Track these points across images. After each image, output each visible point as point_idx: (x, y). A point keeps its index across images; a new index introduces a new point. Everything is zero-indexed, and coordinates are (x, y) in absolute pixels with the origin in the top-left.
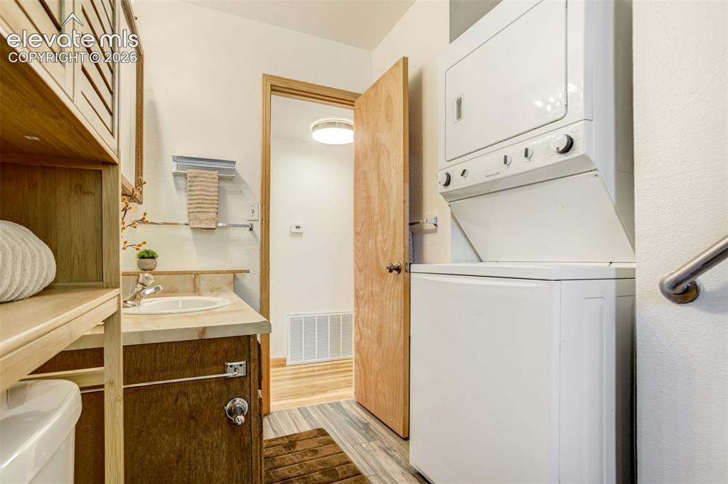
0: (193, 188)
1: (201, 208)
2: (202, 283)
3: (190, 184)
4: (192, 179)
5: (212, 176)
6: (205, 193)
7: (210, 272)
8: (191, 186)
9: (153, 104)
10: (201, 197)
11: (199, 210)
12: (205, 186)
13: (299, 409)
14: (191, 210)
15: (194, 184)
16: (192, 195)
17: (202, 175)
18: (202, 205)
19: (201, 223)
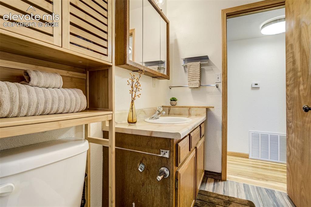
0: (189, 71)
1: (192, 79)
2: (192, 112)
3: (189, 69)
4: (189, 67)
5: (198, 64)
6: (194, 72)
7: (196, 107)
8: (189, 70)
9: (176, 41)
10: (193, 74)
11: (192, 80)
12: (194, 69)
13: (244, 184)
14: (189, 80)
15: (190, 69)
16: (189, 74)
17: (193, 65)
18: (193, 78)
19: (193, 85)
